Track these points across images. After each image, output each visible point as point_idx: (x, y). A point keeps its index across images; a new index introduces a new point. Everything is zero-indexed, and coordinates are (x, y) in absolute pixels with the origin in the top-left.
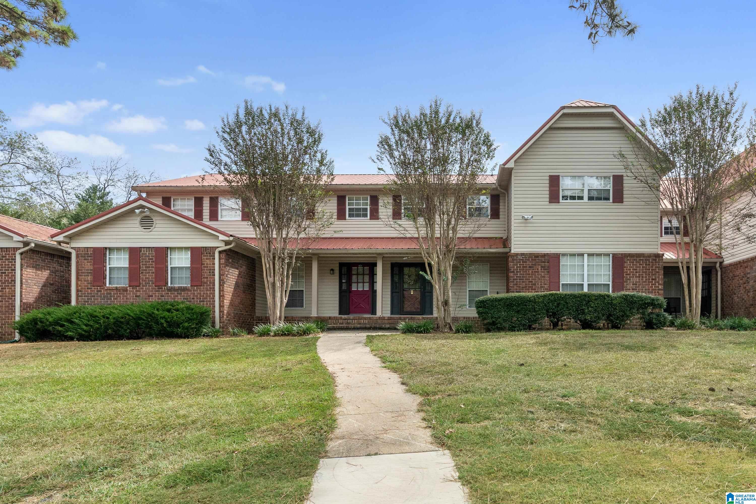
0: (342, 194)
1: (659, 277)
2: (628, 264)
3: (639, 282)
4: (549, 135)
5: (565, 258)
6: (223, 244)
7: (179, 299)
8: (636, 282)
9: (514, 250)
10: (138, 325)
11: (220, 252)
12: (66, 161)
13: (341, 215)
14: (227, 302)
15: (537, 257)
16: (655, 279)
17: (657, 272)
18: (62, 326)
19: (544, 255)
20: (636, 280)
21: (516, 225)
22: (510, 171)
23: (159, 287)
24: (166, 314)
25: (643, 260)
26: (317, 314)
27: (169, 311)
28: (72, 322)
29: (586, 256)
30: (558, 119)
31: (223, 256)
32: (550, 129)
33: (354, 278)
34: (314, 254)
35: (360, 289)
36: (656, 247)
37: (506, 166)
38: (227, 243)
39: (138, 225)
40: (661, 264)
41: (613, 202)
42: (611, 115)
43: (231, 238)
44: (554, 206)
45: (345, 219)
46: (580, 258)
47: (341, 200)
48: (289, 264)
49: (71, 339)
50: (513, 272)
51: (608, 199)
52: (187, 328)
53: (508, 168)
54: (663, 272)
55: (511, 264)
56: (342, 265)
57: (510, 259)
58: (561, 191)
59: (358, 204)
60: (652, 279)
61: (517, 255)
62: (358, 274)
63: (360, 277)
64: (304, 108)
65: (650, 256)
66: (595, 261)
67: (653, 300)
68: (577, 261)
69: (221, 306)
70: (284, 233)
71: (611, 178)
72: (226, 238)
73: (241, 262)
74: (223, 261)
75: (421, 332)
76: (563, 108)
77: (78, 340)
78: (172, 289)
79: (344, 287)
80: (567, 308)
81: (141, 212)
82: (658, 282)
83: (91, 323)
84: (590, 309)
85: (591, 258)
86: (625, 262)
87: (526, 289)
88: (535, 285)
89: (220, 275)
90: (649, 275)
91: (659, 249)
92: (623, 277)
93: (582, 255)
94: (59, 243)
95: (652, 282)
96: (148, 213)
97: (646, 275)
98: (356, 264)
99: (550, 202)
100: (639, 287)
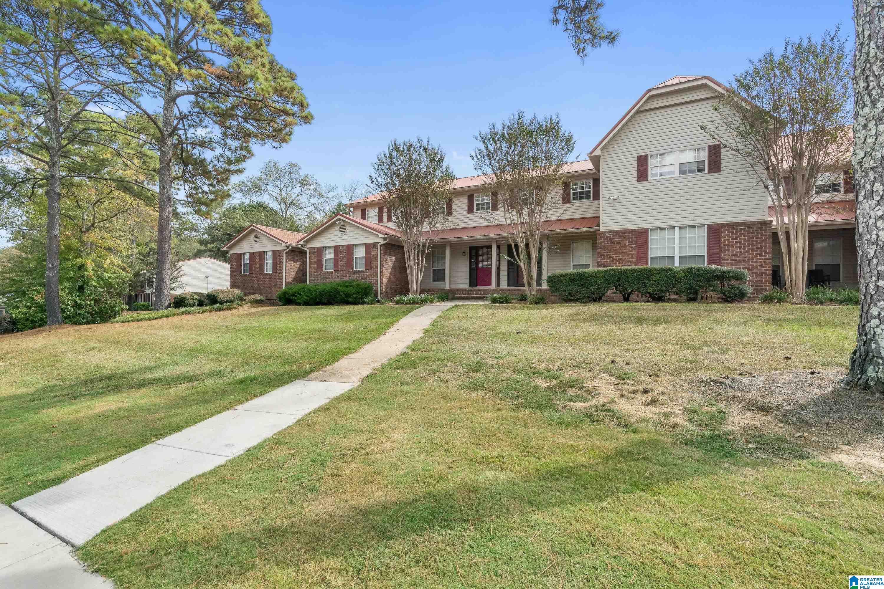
0: (470, 193)
1: (765, 246)
2: (726, 234)
3: (741, 252)
4: (637, 119)
5: (654, 233)
6: (382, 240)
7: (359, 278)
8: (737, 252)
9: (603, 228)
10: (331, 296)
11: (381, 246)
12: (331, 188)
13: (470, 210)
14: (385, 280)
15: (625, 233)
16: (761, 248)
17: (764, 241)
18: (296, 296)
19: (632, 231)
20: (735, 250)
21: (604, 205)
22: (598, 158)
23: (348, 271)
24: (344, 289)
25: (745, 229)
26: (450, 287)
27: (347, 287)
28: (300, 294)
29: (677, 229)
30: (645, 102)
31: (382, 248)
32: (638, 112)
33: (480, 258)
34: (447, 242)
35: (485, 267)
36: (763, 214)
37: (593, 155)
38: (385, 239)
39: (338, 231)
40: (768, 231)
41: (709, 172)
42: (705, 86)
43: (386, 236)
44: (643, 184)
45: (473, 212)
46: (671, 231)
47: (471, 198)
48: (423, 252)
49: (299, 304)
50: (601, 248)
51: (704, 170)
52: (355, 298)
53: (596, 156)
54: (771, 240)
55: (599, 242)
56: (471, 248)
57: (598, 237)
58: (649, 169)
59: (483, 200)
60: (757, 248)
61: (604, 232)
62: (483, 255)
63: (485, 257)
64: (428, 138)
65: (754, 224)
66: (687, 233)
67: (724, 272)
68: (667, 234)
69: (381, 283)
70: (420, 228)
71: (707, 149)
72: (383, 236)
73: (397, 251)
74: (382, 252)
75: (502, 302)
76: (650, 90)
77: (303, 305)
78: (355, 272)
79: (473, 265)
80: (629, 281)
81: (340, 223)
82: (765, 251)
83: (309, 294)
84: (652, 282)
85: (683, 231)
86: (722, 232)
87: (613, 262)
88: (622, 259)
89: (381, 261)
90: (753, 244)
91: (767, 215)
92: (720, 247)
93: (673, 228)
94: (302, 245)
95: (757, 251)
96: (342, 223)
97: (749, 244)
98: (482, 247)
99: (638, 181)
100: (739, 257)
